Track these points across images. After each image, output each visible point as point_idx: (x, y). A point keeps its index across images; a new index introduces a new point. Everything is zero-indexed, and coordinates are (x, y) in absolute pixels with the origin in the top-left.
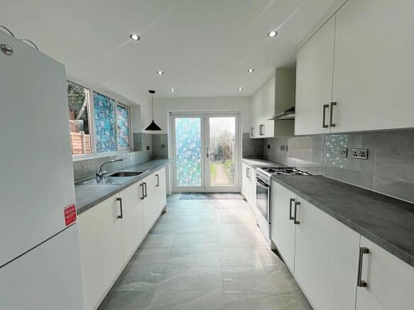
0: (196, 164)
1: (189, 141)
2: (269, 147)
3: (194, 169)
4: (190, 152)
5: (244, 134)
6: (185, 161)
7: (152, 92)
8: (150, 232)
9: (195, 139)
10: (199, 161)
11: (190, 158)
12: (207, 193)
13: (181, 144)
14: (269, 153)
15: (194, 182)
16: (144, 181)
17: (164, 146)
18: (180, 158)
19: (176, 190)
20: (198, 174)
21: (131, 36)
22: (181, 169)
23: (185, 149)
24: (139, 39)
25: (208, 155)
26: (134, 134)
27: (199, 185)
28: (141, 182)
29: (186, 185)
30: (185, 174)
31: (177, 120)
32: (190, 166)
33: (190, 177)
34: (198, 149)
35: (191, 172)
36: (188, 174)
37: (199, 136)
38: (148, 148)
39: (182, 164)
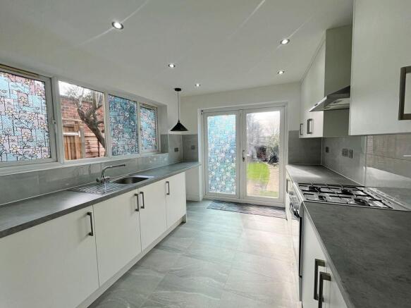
0: (229, 168)
1: (222, 142)
2: (327, 150)
3: (228, 174)
4: (223, 155)
5: (290, 132)
6: (218, 164)
7: (178, 90)
8: (157, 246)
9: (229, 139)
10: (234, 165)
11: (223, 162)
12: (241, 204)
13: (213, 146)
14: (328, 158)
15: (228, 189)
16: (141, 189)
17: (194, 148)
18: (213, 160)
19: (207, 197)
20: (233, 180)
21: (113, 24)
22: (214, 173)
23: (217, 151)
24: (122, 27)
25: (244, 159)
26: (161, 136)
27: (234, 193)
28: (136, 191)
29: (218, 192)
30: (218, 179)
31: (210, 119)
32: (223, 170)
33: (223, 183)
34: (233, 152)
35: (225, 177)
36: (221, 180)
37: (234, 136)
38: (176, 150)
39: (215, 167)
